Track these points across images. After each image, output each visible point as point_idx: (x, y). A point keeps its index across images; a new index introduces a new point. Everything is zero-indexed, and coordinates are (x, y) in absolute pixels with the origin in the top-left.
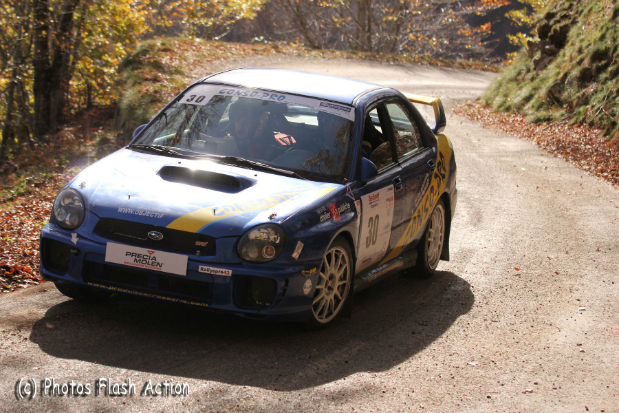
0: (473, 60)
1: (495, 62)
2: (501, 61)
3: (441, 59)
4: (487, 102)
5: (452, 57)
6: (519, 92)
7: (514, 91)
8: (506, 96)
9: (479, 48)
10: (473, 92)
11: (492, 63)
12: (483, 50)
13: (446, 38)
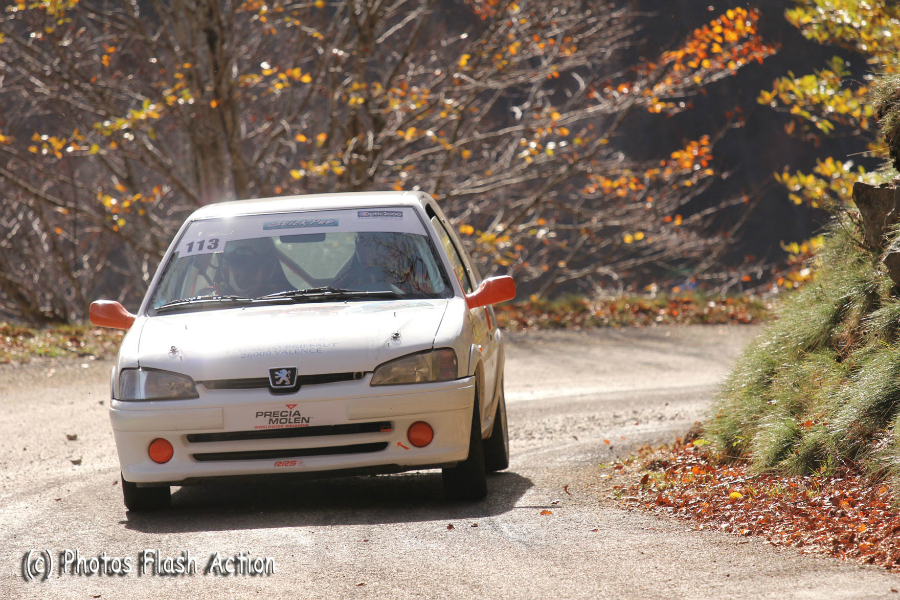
0: (661, 289)
1: (746, 286)
2: (768, 278)
3: (534, 298)
4: (728, 441)
5: (571, 287)
6: (846, 388)
7: (827, 388)
8: (797, 409)
9: (674, 239)
10: (669, 411)
11: (734, 289)
12: (694, 243)
13: (545, 215)
